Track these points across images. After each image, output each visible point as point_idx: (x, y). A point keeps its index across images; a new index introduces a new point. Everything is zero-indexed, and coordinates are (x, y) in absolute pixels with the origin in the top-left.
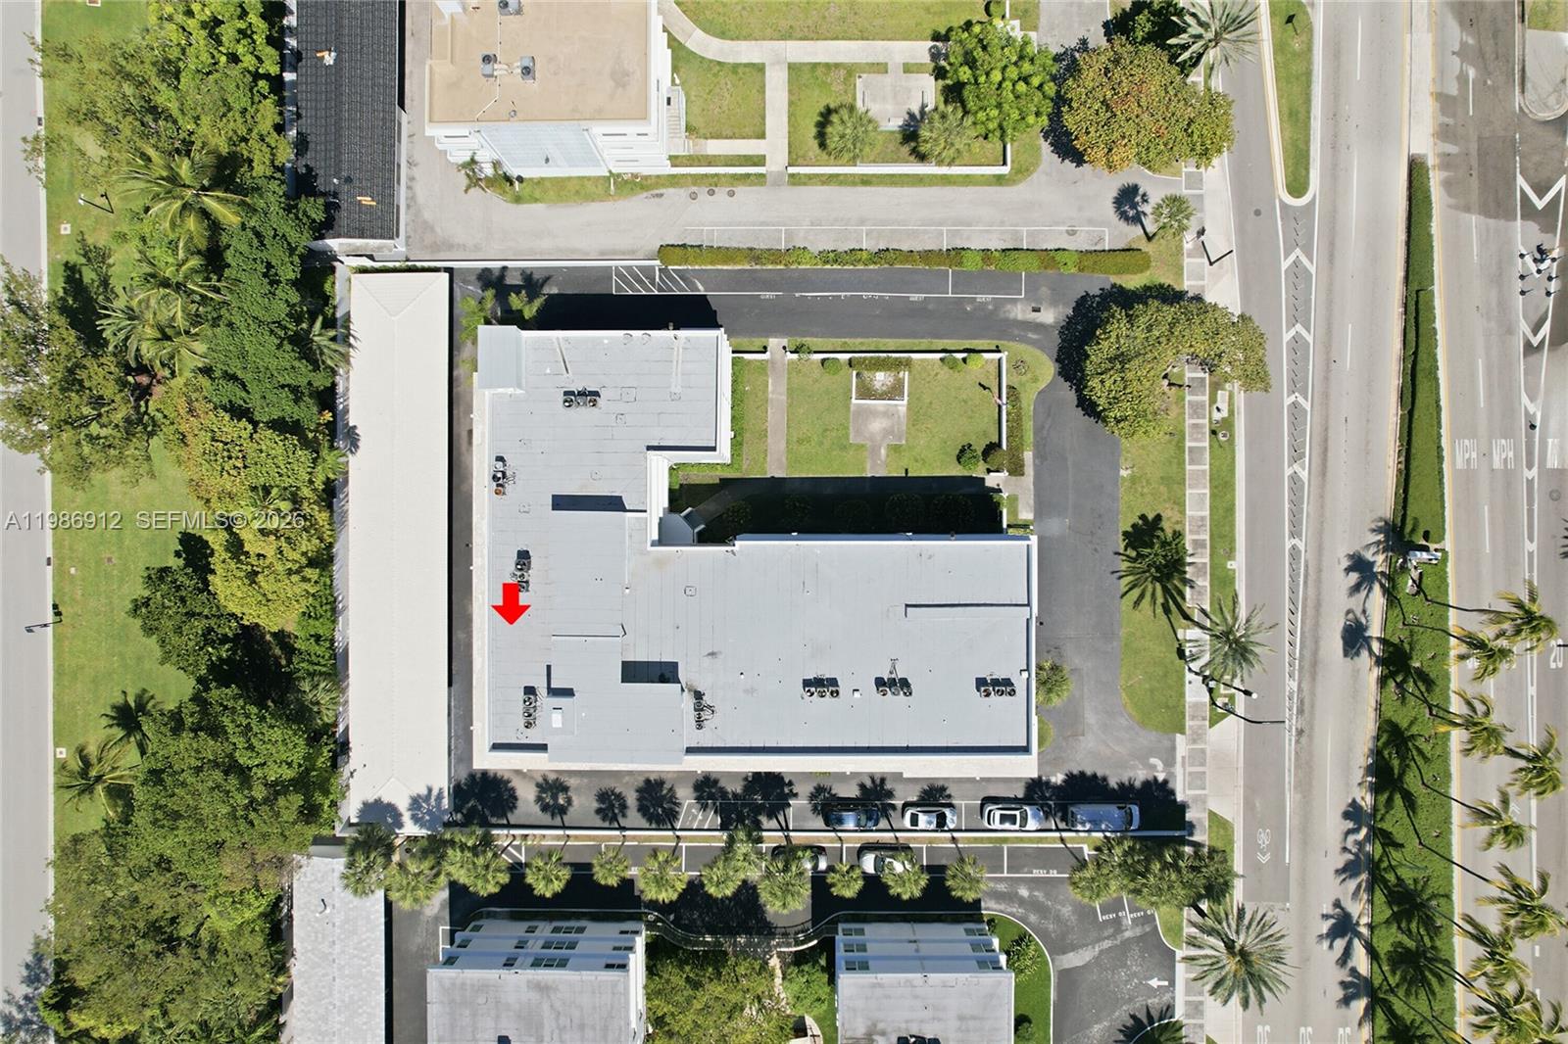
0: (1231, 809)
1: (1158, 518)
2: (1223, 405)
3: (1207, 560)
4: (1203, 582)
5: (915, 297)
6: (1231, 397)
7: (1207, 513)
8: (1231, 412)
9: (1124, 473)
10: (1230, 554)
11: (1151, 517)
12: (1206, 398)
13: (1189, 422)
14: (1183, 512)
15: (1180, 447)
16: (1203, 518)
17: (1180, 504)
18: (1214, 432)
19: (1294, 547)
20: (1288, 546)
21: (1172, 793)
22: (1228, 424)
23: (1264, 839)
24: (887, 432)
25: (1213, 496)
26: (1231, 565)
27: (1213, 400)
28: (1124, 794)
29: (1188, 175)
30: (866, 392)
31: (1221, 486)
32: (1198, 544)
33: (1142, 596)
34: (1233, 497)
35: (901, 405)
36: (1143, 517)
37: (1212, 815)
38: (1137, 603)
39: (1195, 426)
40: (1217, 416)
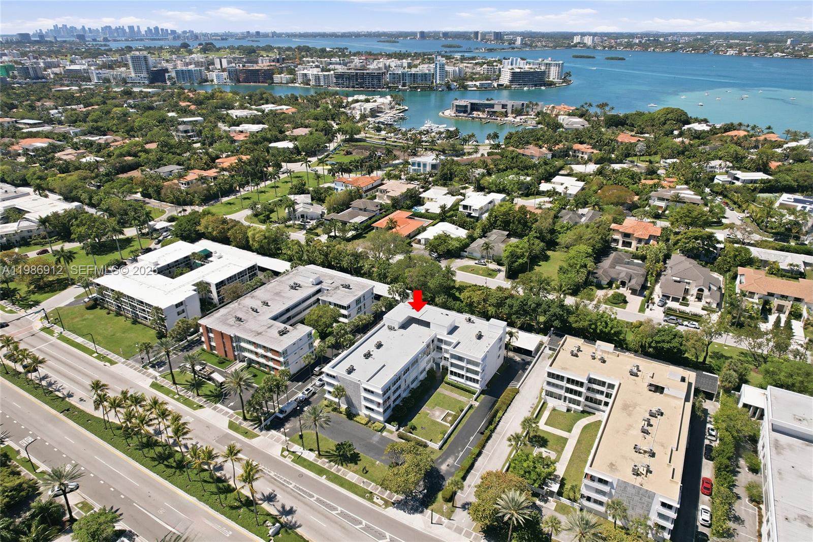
0: (254, 442)
1: (356, 464)
2: (378, 501)
3: (332, 470)
4: (326, 466)
5: (472, 438)
6: (379, 505)
7: (347, 478)
8: (374, 503)
9: (378, 462)
10: (328, 478)
11: (358, 462)
12: (384, 497)
13: (380, 488)
14: (352, 471)
15: (373, 481)
16: (346, 476)
17: (355, 472)
18: (371, 493)
19: (313, 497)
20: (315, 495)
21: (275, 430)
22: (370, 499)
24: (434, 415)
25: (350, 482)
26: (324, 477)
27: (382, 499)
28: (287, 419)
29: (471, 534)
30: (447, 415)
31: (352, 487)
32: (339, 470)
34: (345, 488)
35: (439, 420)
36: (360, 460)
37: (259, 436)
39: (377, 489)
40: (375, 497)
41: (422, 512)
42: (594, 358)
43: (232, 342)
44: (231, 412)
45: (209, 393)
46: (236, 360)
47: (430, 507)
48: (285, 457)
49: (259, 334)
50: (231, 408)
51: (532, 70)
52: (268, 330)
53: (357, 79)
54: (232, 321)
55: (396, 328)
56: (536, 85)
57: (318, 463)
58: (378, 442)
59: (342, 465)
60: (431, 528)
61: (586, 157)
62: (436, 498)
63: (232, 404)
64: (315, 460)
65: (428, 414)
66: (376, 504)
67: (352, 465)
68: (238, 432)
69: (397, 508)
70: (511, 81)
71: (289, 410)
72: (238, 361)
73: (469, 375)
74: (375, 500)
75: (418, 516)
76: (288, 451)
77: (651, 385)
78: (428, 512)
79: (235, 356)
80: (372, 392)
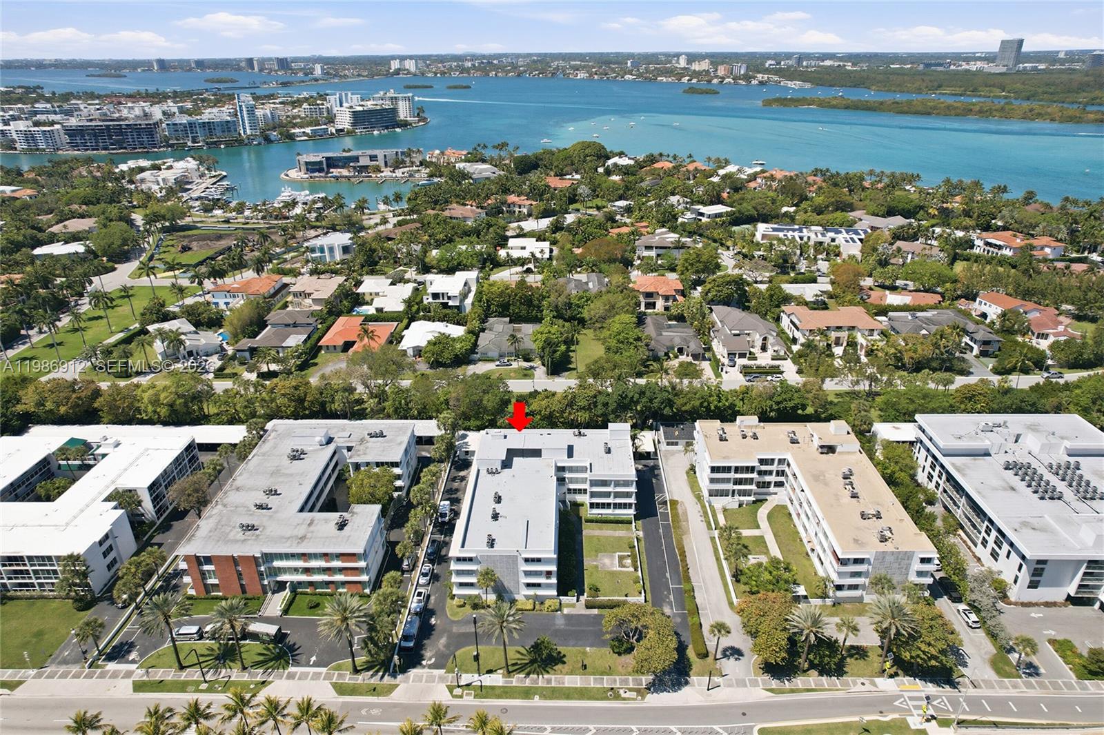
0: (397, 696)
1: (564, 663)
2: (628, 695)
3: (540, 685)
4: (528, 683)
5: (668, 575)
6: (633, 699)
7: (566, 685)
8: (624, 699)
9: (588, 649)
10: (544, 697)
11: (565, 660)
12: (631, 686)
13: (617, 678)
14: (567, 674)
15: (603, 673)
16: (563, 683)
17: (571, 673)
18: (612, 689)
19: (545, 729)
20: (546, 726)
21: (414, 667)
22: (617, 697)
23: (375, 712)
24: (604, 565)
25: (576, 688)
26: (537, 697)
27: (631, 690)
28: (419, 646)
29: (757, 681)
30: (621, 558)
31: (583, 694)
32: (549, 681)
33: (522, 654)
34: (576, 699)
35: (616, 568)
36: (564, 656)
37: (397, 686)
38: (519, 652)
39: (615, 681)
40: (621, 692)
41: (687, 683)
42: (744, 437)
43: (258, 565)
44: (324, 670)
45: (261, 658)
46: (265, 593)
47: (691, 673)
48: (461, 697)
49: (303, 538)
50: (316, 665)
51: (378, 108)
52: (312, 528)
53: (110, 137)
54: (238, 534)
55: (499, 469)
56: (387, 128)
57: (514, 684)
58: (567, 625)
59: (548, 672)
60: (710, 695)
61: (525, 211)
62: (688, 660)
63: (314, 658)
64: (506, 682)
65: (597, 567)
66: (629, 699)
67: (559, 666)
68: (361, 694)
69: (656, 691)
70: (354, 124)
71: (414, 631)
72: (269, 594)
73: (618, 501)
74: (623, 695)
75: (686, 690)
76: (459, 686)
77: (822, 447)
78: (694, 679)
79: (263, 586)
80: (539, 560)
